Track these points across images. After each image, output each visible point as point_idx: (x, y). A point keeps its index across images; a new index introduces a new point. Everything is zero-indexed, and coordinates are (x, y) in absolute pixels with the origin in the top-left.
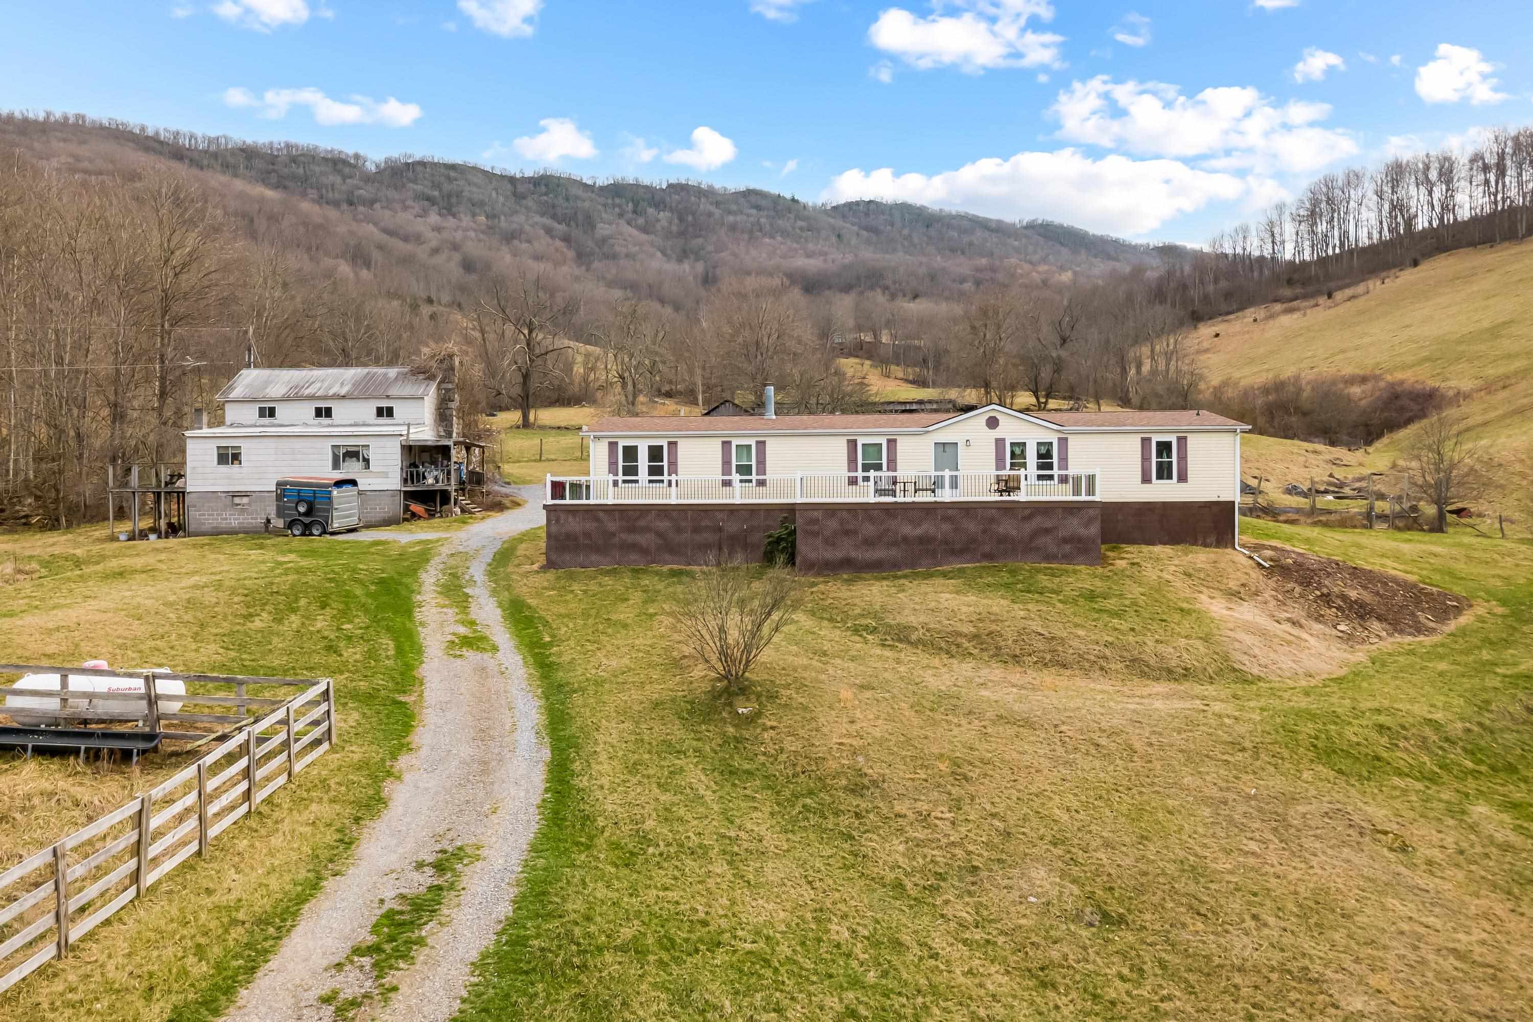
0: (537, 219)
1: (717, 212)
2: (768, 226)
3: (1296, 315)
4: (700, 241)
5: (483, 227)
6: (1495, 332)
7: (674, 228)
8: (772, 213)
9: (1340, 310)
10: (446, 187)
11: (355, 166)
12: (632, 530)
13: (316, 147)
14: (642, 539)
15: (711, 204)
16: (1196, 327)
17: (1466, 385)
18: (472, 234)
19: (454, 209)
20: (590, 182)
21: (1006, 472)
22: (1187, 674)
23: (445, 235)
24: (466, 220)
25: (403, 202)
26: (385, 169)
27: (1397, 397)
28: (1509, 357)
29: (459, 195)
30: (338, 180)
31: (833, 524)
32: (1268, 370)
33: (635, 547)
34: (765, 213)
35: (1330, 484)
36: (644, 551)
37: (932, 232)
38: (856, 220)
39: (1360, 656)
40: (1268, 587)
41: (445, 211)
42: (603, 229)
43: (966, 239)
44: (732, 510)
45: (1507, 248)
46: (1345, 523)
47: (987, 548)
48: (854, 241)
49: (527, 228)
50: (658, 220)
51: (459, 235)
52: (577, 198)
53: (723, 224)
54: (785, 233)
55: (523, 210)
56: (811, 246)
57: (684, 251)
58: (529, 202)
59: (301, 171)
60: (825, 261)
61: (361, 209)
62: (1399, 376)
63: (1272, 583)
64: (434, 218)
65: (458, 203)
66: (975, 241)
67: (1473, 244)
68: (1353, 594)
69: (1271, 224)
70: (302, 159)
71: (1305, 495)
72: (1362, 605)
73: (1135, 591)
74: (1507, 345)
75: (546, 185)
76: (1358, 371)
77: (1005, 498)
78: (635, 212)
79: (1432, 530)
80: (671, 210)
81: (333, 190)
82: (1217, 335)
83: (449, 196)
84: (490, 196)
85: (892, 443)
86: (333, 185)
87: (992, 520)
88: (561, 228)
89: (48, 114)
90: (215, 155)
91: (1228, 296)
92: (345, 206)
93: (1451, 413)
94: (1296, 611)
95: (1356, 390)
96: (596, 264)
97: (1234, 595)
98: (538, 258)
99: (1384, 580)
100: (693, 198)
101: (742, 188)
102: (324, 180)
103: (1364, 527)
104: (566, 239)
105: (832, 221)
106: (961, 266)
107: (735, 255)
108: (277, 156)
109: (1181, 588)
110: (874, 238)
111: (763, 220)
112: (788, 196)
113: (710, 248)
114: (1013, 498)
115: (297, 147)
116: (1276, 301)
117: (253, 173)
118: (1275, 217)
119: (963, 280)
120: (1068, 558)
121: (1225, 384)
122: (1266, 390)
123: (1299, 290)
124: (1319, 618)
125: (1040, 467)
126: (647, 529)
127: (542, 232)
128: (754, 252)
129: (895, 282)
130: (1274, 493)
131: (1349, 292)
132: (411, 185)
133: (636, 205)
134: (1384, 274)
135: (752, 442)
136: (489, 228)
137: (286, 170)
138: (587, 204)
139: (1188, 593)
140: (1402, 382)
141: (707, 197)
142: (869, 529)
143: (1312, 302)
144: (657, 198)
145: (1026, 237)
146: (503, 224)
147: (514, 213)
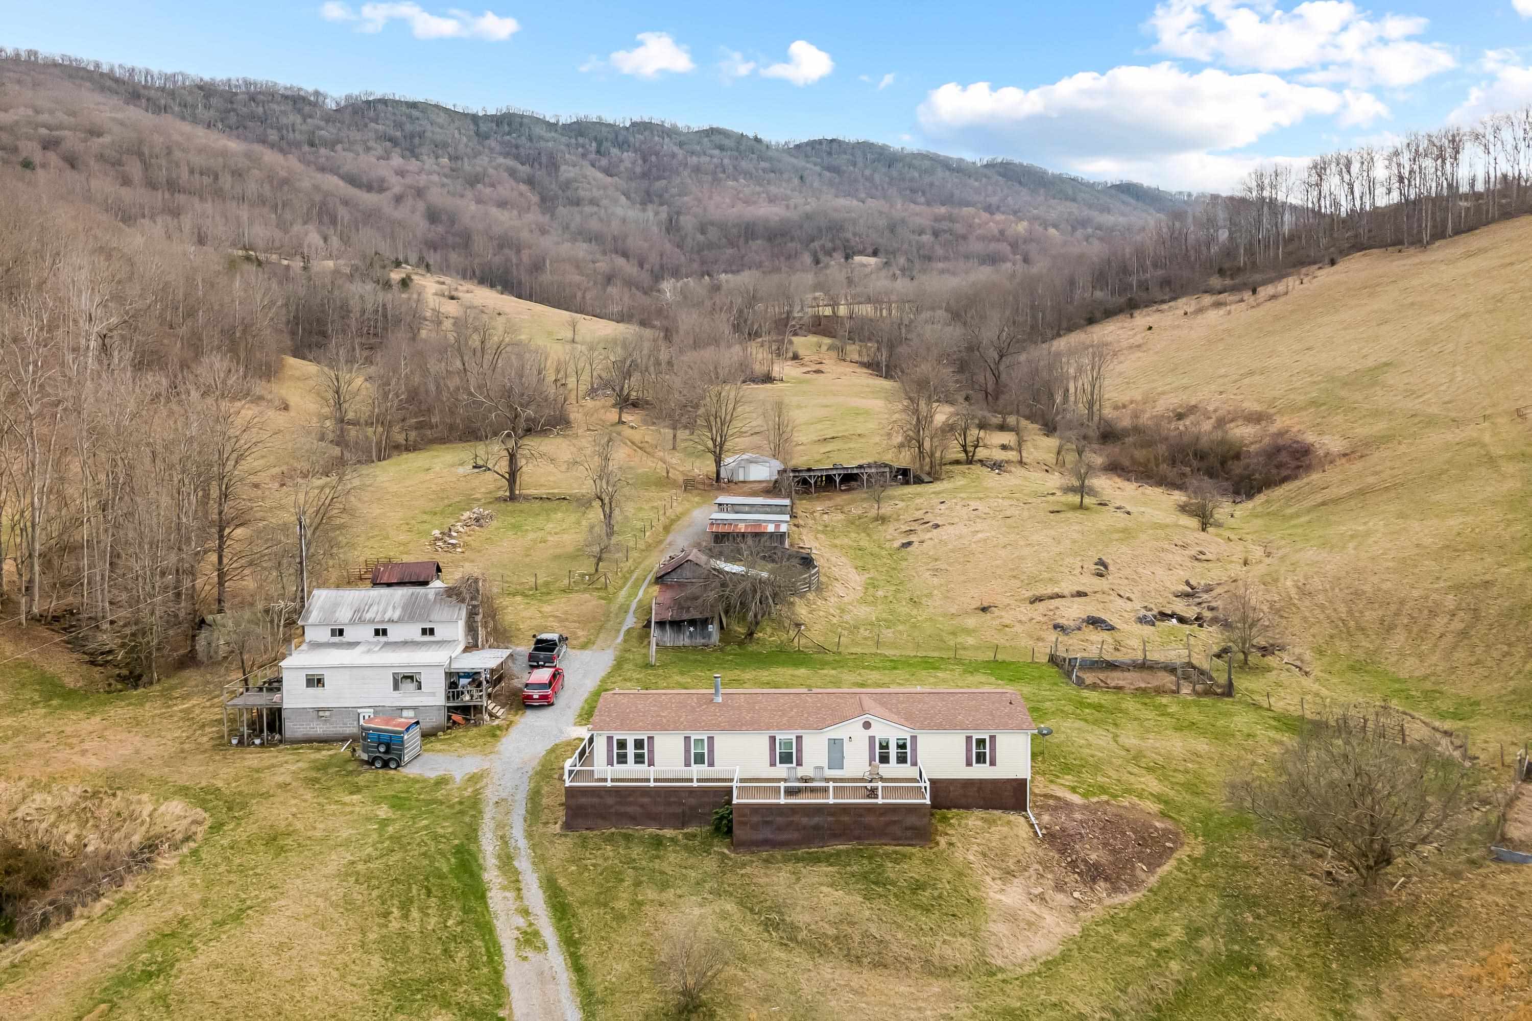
0: (501, 160)
1: (680, 153)
2: (731, 168)
3: (1222, 311)
4: (664, 182)
5: (447, 170)
6: (1374, 376)
7: (638, 170)
8: (735, 153)
10: (408, 127)
11: (315, 104)
12: (624, 804)
13: (275, 85)
14: (630, 809)
15: (675, 144)
16: (1131, 317)
17: (1334, 443)
18: (435, 178)
19: (416, 150)
20: (553, 121)
22: (955, 972)
23: (409, 180)
24: (429, 163)
25: (366, 142)
26: (346, 107)
27: (1279, 450)
29: (421, 135)
30: (298, 120)
31: (756, 818)
33: (625, 814)
34: (729, 153)
36: (632, 817)
38: (819, 161)
39: (1077, 927)
40: (1036, 860)
41: (408, 153)
43: (927, 179)
44: (691, 791)
48: (816, 184)
49: (491, 171)
50: (621, 161)
51: (423, 180)
52: (541, 138)
53: (686, 165)
54: (748, 174)
55: (486, 151)
56: (773, 189)
57: (648, 193)
58: (492, 143)
59: (260, 109)
60: (788, 207)
61: (323, 151)
63: (1039, 855)
64: (397, 161)
65: (420, 145)
66: (936, 182)
68: (1095, 853)
70: (261, 96)
71: (1152, 621)
74: (1378, 396)
75: (509, 124)
76: (1257, 405)
78: (598, 152)
80: (635, 151)
81: (294, 131)
82: (1150, 328)
83: (412, 136)
84: (453, 136)
85: (799, 738)
86: (293, 125)
87: (860, 816)
88: (524, 170)
90: (172, 94)
91: (1166, 283)
92: (306, 148)
93: (1315, 477)
94: (1048, 884)
95: (1250, 431)
96: (562, 211)
97: (1009, 874)
98: (502, 204)
100: (656, 138)
101: (706, 127)
102: (284, 120)
104: (530, 182)
105: (793, 160)
106: (920, 213)
107: (699, 201)
108: (236, 94)
110: (837, 180)
111: (726, 161)
112: (751, 135)
113: (674, 191)
114: (874, 800)
115: (255, 84)
116: (1206, 292)
117: (212, 114)
119: (922, 232)
120: (907, 840)
123: (1228, 282)
125: (899, 755)
126: (634, 803)
127: (506, 174)
128: (717, 198)
129: (855, 234)
130: (1127, 624)
131: (1270, 290)
132: (373, 124)
133: (600, 144)
134: (1304, 270)
135: (705, 737)
136: (453, 170)
137: (245, 110)
139: (980, 877)
141: (669, 136)
142: (780, 820)
143: (1238, 297)
144: (620, 138)
145: (985, 177)
146: (467, 167)
147: (476, 155)
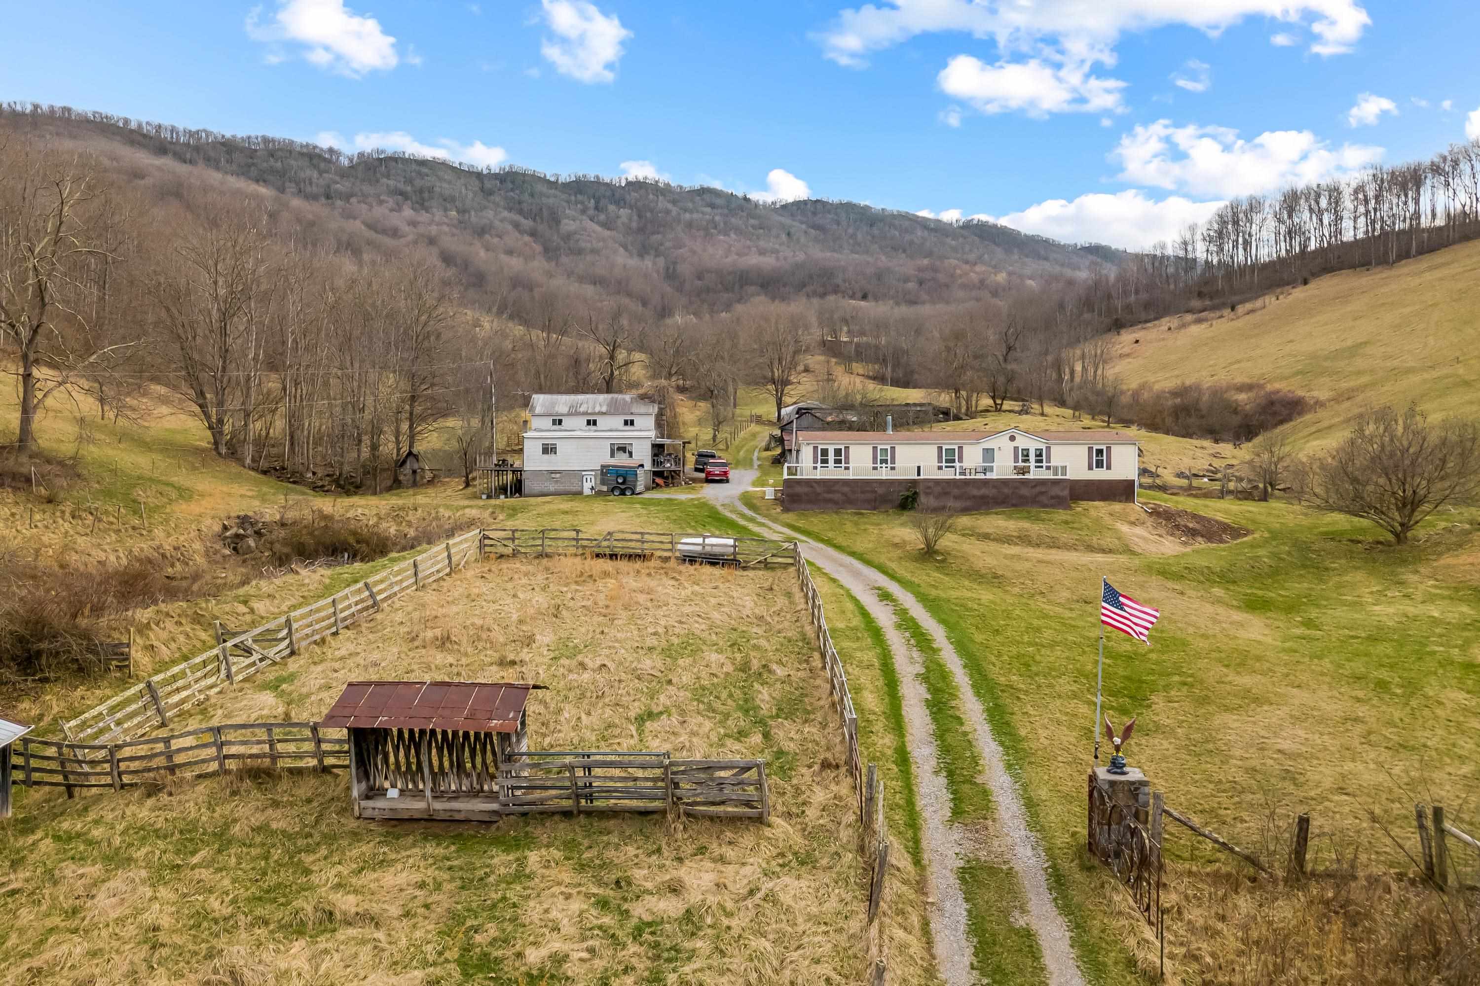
0: (506, 214)
1: (674, 210)
2: (722, 225)
3: (1204, 326)
4: (659, 237)
5: (455, 222)
6: (1354, 351)
7: (634, 225)
8: (726, 211)
9: (1239, 323)
10: (418, 183)
11: (329, 161)
12: (829, 492)
13: (292, 142)
14: (836, 496)
15: (669, 202)
16: (1118, 333)
17: (1323, 395)
18: (445, 228)
19: (426, 204)
20: (552, 179)
21: (1021, 464)
22: (1111, 551)
23: (421, 229)
24: (438, 215)
25: (378, 196)
26: (358, 164)
27: (1272, 403)
28: (1359, 373)
29: (431, 190)
30: (315, 174)
31: (938, 489)
32: (1177, 376)
33: (830, 501)
34: (719, 211)
35: (1208, 471)
36: (836, 503)
37: (876, 231)
38: (805, 219)
39: (1188, 549)
40: (1150, 521)
41: (417, 206)
42: (568, 226)
43: (908, 237)
44: (881, 482)
45: (1381, 272)
46: (1208, 495)
47: (1014, 502)
48: (803, 240)
49: (497, 223)
50: (618, 217)
51: (434, 230)
52: (542, 194)
53: (679, 221)
54: (738, 231)
55: (491, 205)
56: (762, 243)
57: (644, 246)
58: (497, 198)
59: (279, 165)
60: (778, 259)
61: (339, 203)
62: (1277, 386)
63: (1152, 519)
64: (408, 213)
65: (430, 198)
66: (916, 240)
67: (1353, 266)
68: (1191, 525)
69: (1185, 243)
70: (280, 153)
71: (1187, 477)
72: (1194, 530)
73: (1086, 521)
74: (1360, 363)
75: (513, 182)
76: (1247, 381)
77: (1021, 477)
78: (597, 208)
79: (1259, 500)
80: (631, 208)
81: (311, 184)
82: (1137, 342)
83: (421, 191)
84: (461, 192)
85: (960, 448)
86: (310, 179)
87: (1016, 488)
88: (527, 223)
89: (36, 107)
90: (197, 149)
91: (1147, 306)
92: (323, 200)
93: (1308, 417)
94: (1162, 531)
95: (1242, 397)
96: (564, 259)
97: (1133, 523)
98: (510, 252)
99: (1209, 520)
100: (651, 196)
101: (697, 187)
102: (302, 175)
103: (1219, 498)
104: (533, 234)
105: (782, 219)
106: (903, 265)
107: (694, 252)
108: (256, 151)
109: (1108, 520)
110: (822, 237)
111: (717, 218)
112: (740, 194)
113: (668, 244)
114: (1026, 476)
115: (273, 141)
116: (1188, 311)
117: (234, 167)
118: (1188, 237)
119: (907, 280)
120: (1053, 506)
121: (1143, 386)
122: (1175, 394)
123: (1208, 302)
124: (1172, 535)
125: (1037, 461)
126: (838, 492)
127: (510, 227)
128: (711, 250)
129: (844, 281)
130: (1168, 477)
131: (1249, 306)
132: (385, 180)
133: (597, 202)
134: (1279, 290)
135: (888, 447)
136: (460, 222)
137: (265, 165)
138: (551, 201)
139: (1111, 522)
140: (1278, 392)
141: (663, 194)
142: (956, 491)
143: (1218, 314)
144: (617, 195)
145: (962, 236)
146: (474, 219)
147: (484, 208)
